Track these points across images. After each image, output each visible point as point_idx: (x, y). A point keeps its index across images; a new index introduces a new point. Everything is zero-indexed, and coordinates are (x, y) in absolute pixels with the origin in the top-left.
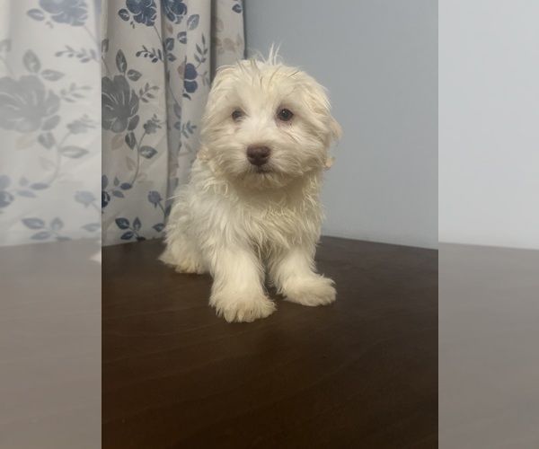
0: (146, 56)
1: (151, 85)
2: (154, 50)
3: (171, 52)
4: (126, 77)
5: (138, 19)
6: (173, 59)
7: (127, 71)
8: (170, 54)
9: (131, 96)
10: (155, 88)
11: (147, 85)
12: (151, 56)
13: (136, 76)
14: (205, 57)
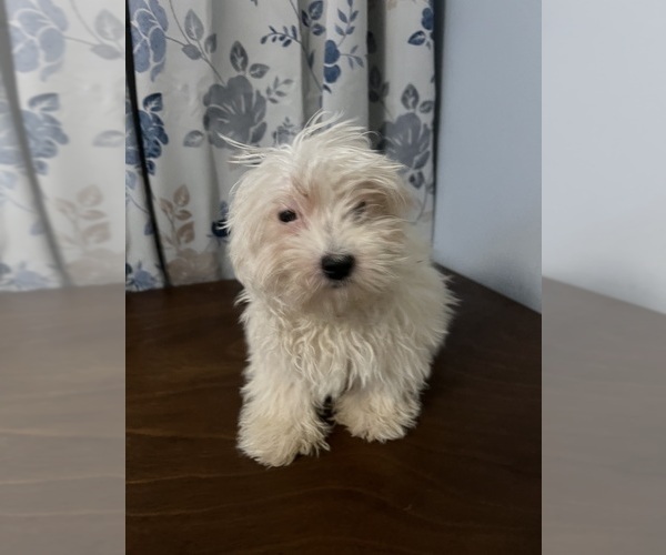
0: (274, 40)
1: (282, 79)
2: (285, 29)
3: (319, 22)
4: (248, 76)
6: (320, 30)
7: (252, 61)
8: (317, 26)
9: (254, 99)
10: (288, 82)
11: (277, 80)
12: (281, 39)
13: (260, 70)
14: (352, 24)
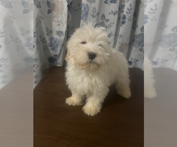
4: (104, 22)
5: (111, 2)
7: (105, 20)
9: (105, 27)
11: (111, 23)
12: (114, 13)
13: (108, 20)
14: (130, 11)
